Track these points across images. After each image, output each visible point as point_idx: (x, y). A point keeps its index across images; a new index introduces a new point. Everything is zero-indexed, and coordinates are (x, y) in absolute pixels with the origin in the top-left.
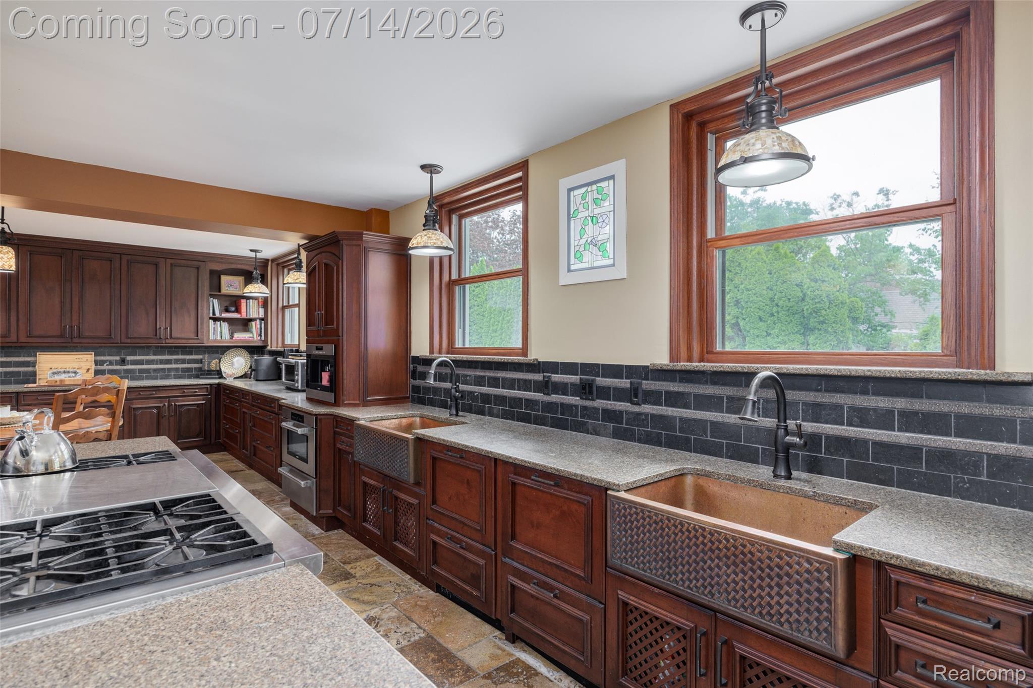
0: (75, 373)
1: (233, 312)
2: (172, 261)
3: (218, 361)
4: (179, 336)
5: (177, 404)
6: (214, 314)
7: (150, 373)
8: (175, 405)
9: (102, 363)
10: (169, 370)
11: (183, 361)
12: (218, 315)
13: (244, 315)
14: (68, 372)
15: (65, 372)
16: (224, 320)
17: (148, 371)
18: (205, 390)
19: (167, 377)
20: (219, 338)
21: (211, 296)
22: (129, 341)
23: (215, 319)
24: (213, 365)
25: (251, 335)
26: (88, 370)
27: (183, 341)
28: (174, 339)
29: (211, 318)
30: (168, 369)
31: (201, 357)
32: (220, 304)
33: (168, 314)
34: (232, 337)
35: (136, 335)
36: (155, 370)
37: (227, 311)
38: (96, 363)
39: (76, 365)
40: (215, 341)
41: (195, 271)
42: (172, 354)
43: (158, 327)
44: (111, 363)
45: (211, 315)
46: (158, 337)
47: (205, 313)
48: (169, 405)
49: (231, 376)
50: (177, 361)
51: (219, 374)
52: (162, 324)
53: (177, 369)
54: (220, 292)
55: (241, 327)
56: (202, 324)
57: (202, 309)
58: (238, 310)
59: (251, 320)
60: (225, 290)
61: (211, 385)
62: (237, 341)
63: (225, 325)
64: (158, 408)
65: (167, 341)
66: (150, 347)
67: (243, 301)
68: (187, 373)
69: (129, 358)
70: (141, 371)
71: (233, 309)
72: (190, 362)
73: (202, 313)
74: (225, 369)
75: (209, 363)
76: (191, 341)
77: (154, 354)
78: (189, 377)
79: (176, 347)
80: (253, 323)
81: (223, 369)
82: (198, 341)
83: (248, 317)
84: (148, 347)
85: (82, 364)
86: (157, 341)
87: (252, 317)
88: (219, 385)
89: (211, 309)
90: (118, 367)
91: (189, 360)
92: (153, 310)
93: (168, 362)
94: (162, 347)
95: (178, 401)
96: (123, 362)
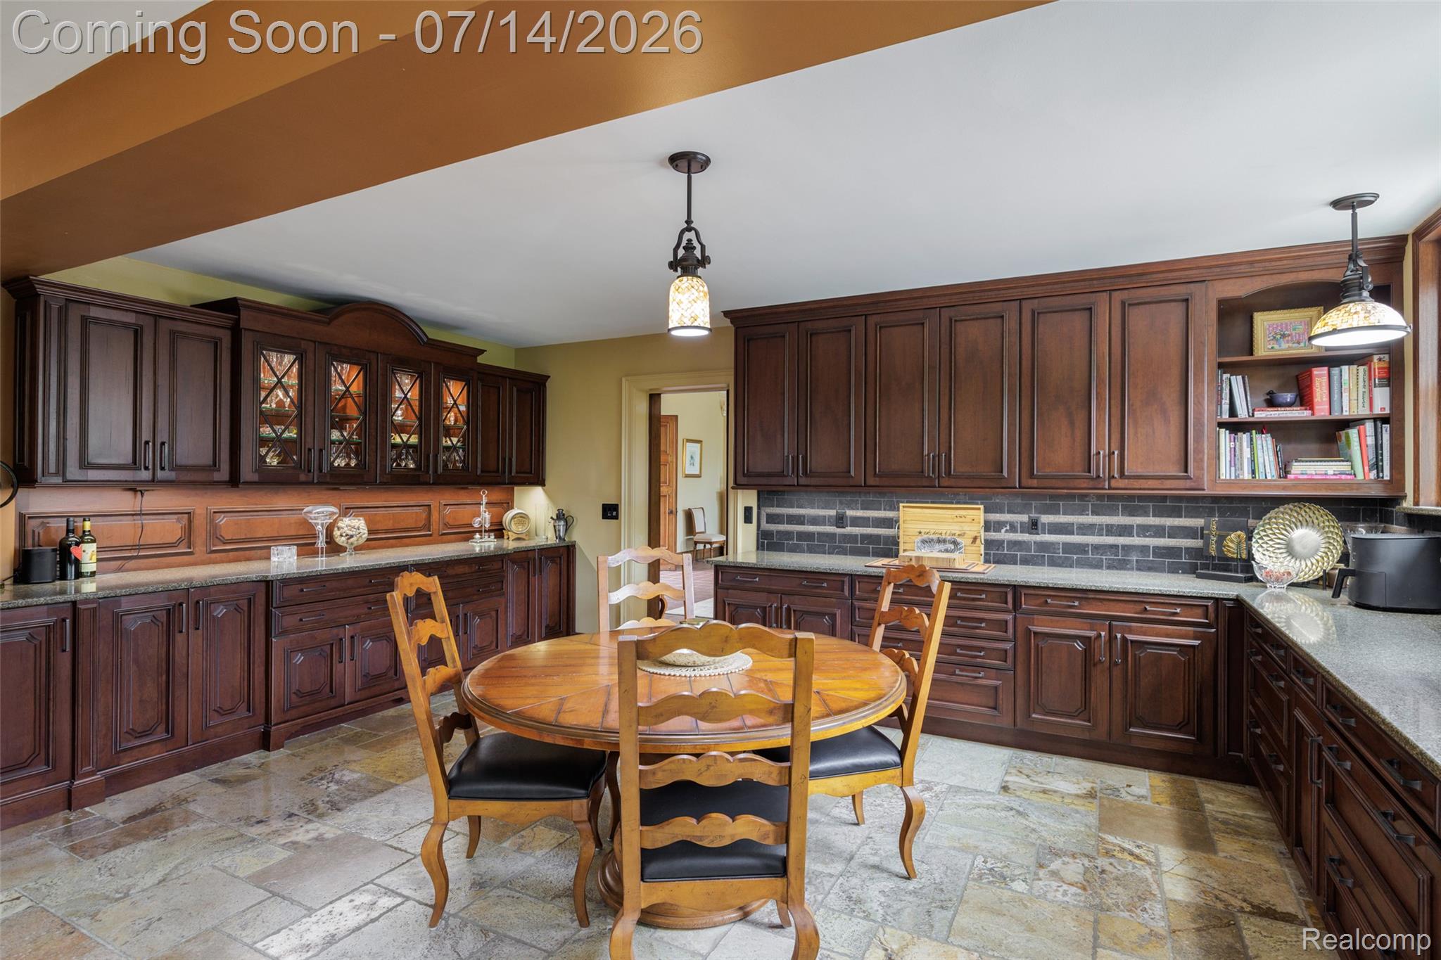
0: (955, 543)
1: (1290, 405)
2: (1124, 295)
3: (1243, 535)
4: (1140, 471)
5: (1130, 637)
6: (1233, 412)
7: (1086, 552)
8: (1124, 639)
9: (998, 526)
10: (1127, 549)
11: (1159, 532)
12: (1243, 414)
13: (1321, 411)
14: (944, 541)
15: (939, 541)
16: (1262, 427)
17: (1081, 548)
18: (1200, 611)
19: (1121, 565)
20: (1247, 475)
21: (1223, 367)
22: (1035, 483)
23: (1236, 427)
24: (1233, 543)
25: (1345, 467)
26: (975, 539)
27: (1151, 483)
28: (1129, 477)
29: (1221, 425)
30: (1124, 546)
31: (1199, 522)
32: (1249, 390)
33: (1116, 421)
34: (1284, 471)
35: (1048, 471)
36: (1096, 548)
37: (1271, 403)
38: (988, 526)
39: (956, 528)
40: (1237, 482)
41: (1180, 308)
42: (1132, 514)
43: (1093, 451)
44: (1013, 529)
45: (1225, 416)
46: (1093, 473)
47: (1205, 409)
48: (1111, 638)
49: (1277, 580)
50: (1144, 530)
51: (1246, 569)
52: (1101, 443)
53: (1144, 549)
54: (1251, 353)
55: (1314, 447)
56: (1198, 439)
57: (1199, 403)
58: (1305, 399)
59: (1346, 424)
60: (1264, 348)
61: (1217, 600)
62: (1298, 483)
63: (1265, 443)
64: (1086, 640)
65: (1114, 483)
66: (1086, 495)
67: (1320, 374)
68: (1167, 560)
69: (1046, 519)
70: (1069, 548)
71: (1289, 397)
72: (1175, 532)
73: (1199, 414)
74: (1267, 557)
75: (1221, 539)
76: (1169, 484)
77: (1095, 513)
78: (1173, 570)
79: (1142, 498)
80: (1353, 433)
81: (1257, 556)
82: (1188, 484)
83: (1336, 415)
84: (1083, 497)
85: (966, 528)
86: (1091, 484)
87: (1346, 414)
88: (1239, 602)
89: (1226, 401)
90: (1026, 537)
91: (1171, 528)
92: (1084, 414)
93: (1125, 530)
94: (1110, 497)
95: (1131, 631)
96: (1034, 526)
